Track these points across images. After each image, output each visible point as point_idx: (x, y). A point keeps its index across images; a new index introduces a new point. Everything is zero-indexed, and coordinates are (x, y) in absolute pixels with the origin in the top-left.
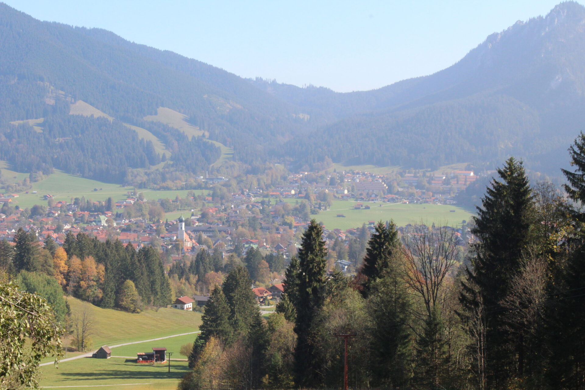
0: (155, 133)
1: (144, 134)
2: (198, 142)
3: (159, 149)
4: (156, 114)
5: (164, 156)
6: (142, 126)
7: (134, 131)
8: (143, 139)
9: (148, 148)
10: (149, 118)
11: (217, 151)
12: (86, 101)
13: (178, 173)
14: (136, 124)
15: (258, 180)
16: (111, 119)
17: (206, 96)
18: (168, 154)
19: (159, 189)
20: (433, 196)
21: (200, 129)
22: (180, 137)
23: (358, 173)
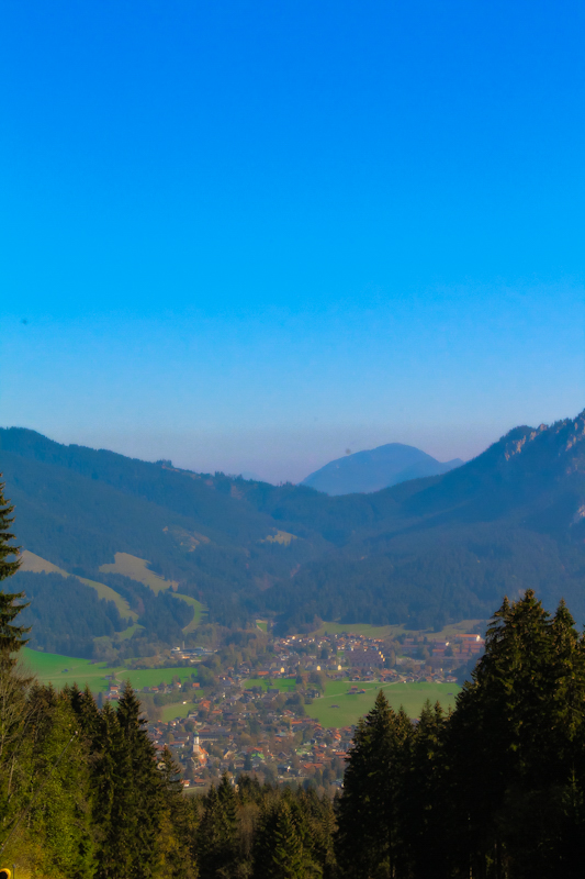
0: (117, 589)
1: (105, 593)
2: (166, 599)
3: (124, 610)
4: (113, 562)
5: (131, 620)
6: (99, 579)
7: (93, 589)
8: (104, 599)
9: (112, 611)
10: (105, 569)
11: (189, 611)
12: (32, 551)
13: (151, 644)
14: (92, 578)
15: (243, 654)
16: (65, 574)
17: (166, 529)
18: (135, 617)
19: (136, 669)
20: (433, 672)
21: (166, 580)
22: (144, 591)
23: (352, 637)
